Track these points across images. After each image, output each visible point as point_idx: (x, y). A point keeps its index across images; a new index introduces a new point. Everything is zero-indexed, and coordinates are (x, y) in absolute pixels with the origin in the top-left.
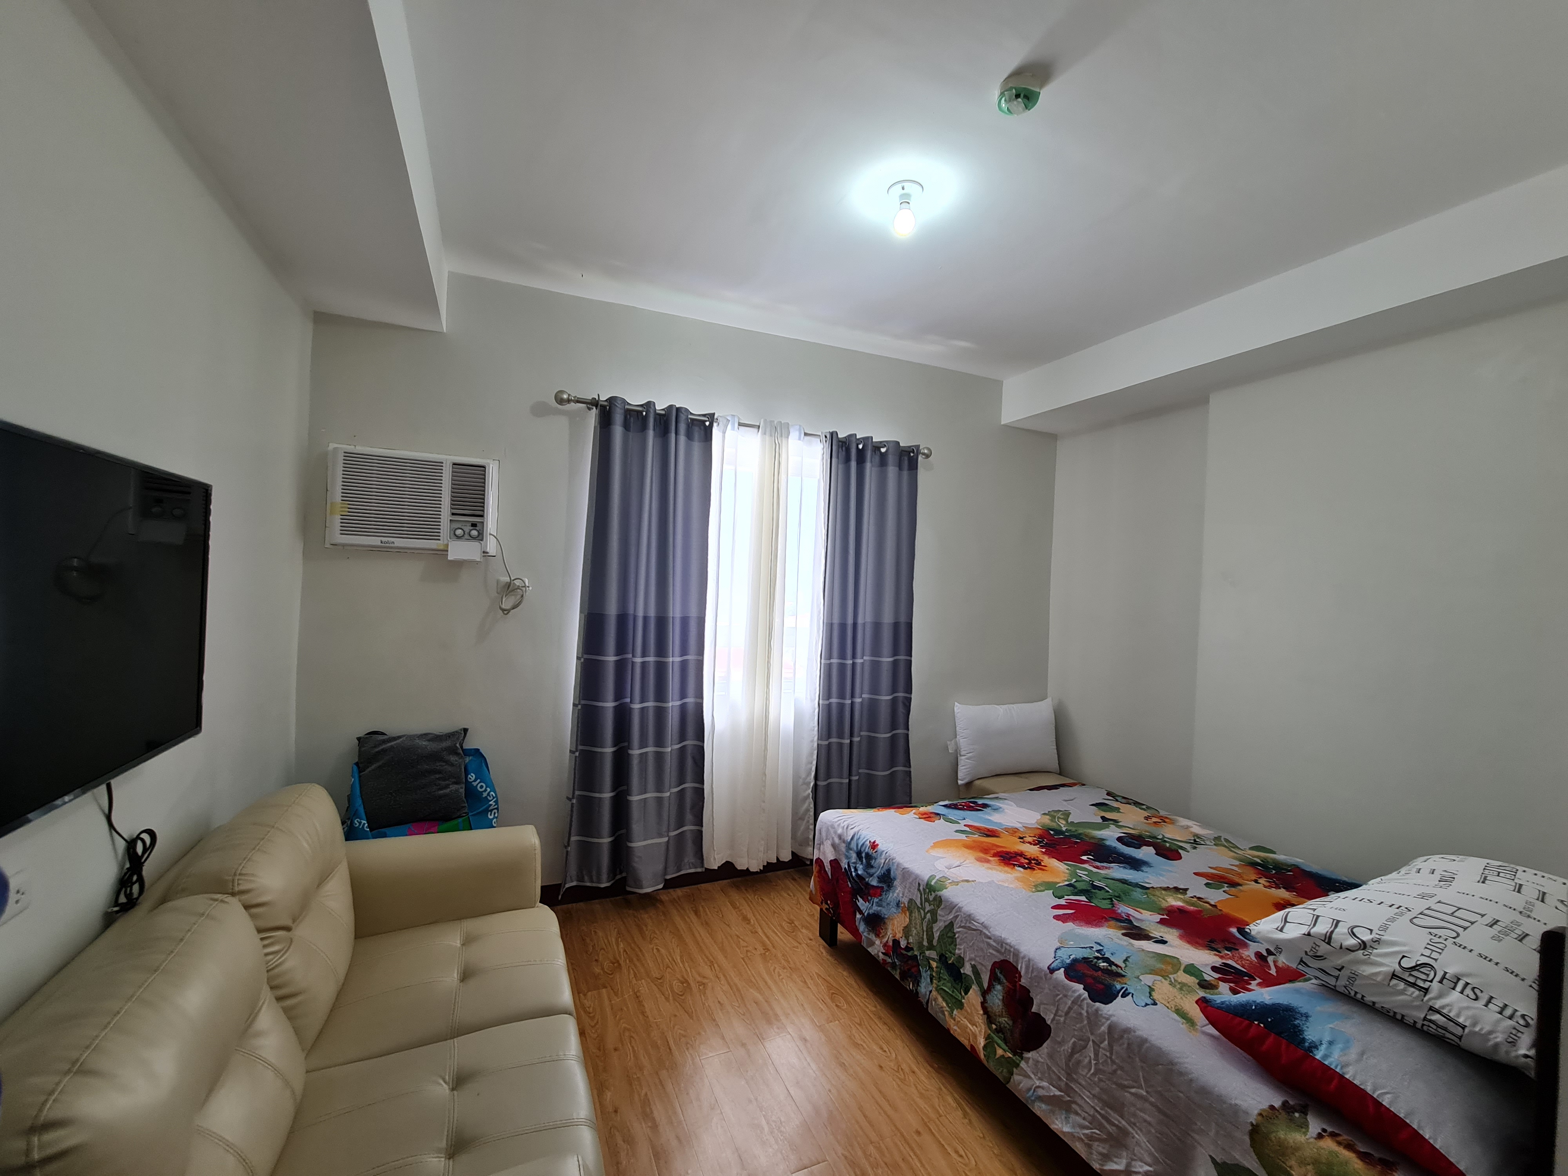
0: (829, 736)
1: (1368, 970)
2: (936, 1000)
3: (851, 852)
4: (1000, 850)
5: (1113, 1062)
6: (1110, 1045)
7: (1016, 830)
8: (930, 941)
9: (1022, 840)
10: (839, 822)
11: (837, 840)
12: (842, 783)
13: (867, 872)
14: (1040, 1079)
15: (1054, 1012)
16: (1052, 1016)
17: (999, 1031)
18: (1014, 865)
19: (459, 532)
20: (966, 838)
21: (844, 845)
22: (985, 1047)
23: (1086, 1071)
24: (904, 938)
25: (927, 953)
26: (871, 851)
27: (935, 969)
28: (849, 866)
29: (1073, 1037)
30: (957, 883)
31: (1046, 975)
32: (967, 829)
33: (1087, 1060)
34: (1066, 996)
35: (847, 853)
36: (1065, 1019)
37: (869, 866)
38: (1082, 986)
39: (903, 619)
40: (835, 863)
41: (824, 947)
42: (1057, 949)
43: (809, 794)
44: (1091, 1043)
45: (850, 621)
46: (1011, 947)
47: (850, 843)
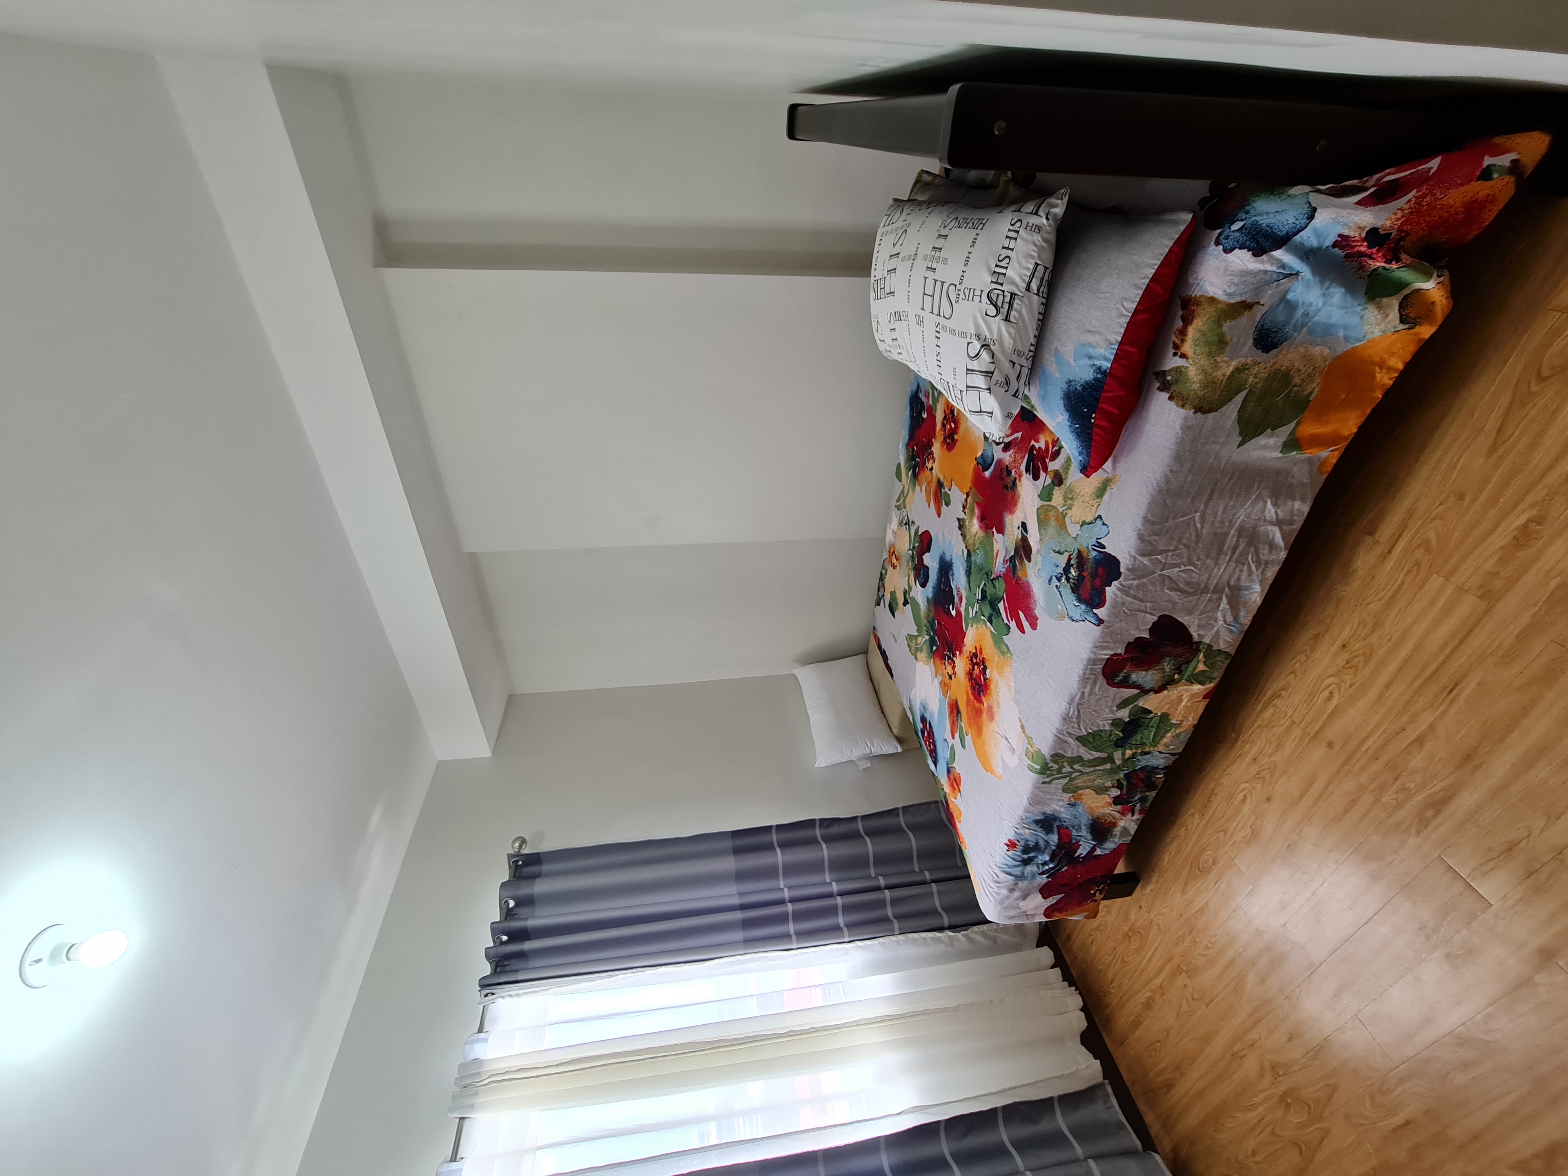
0: (885, 920)
1: (1008, 341)
2: (1167, 745)
3: (1026, 872)
4: (972, 698)
5: (1176, 548)
6: (1161, 552)
7: (942, 683)
8: (1104, 761)
9: (953, 676)
10: (993, 893)
11: (1017, 894)
12: (938, 892)
13: (1045, 849)
14: (1216, 620)
15: (1143, 614)
16: (1148, 615)
17: (1179, 670)
18: (985, 679)
20: (970, 735)
21: (1020, 883)
22: (1201, 683)
23: (1194, 575)
24: (1109, 793)
25: (1118, 762)
26: (1020, 848)
27: (1134, 751)
28: (1043, 873)
29: (1162, 591)
30: (1029, 739)
31: (1107, 627)
32: (957, 735)
33: (1183, 575)
34: (1123, 603)
35: (1029, 878)
36: (1148, 601)
37: (1036, 848)
38: (1107, 588)
39: (729, 844)
40: (1045, 892)
41: (1143, 888)
42: (1073, 620)
43: (963, 935)
44: (1164, 572)
45: (738, 915)
46: (1086, 669)
47: (1016, 876)
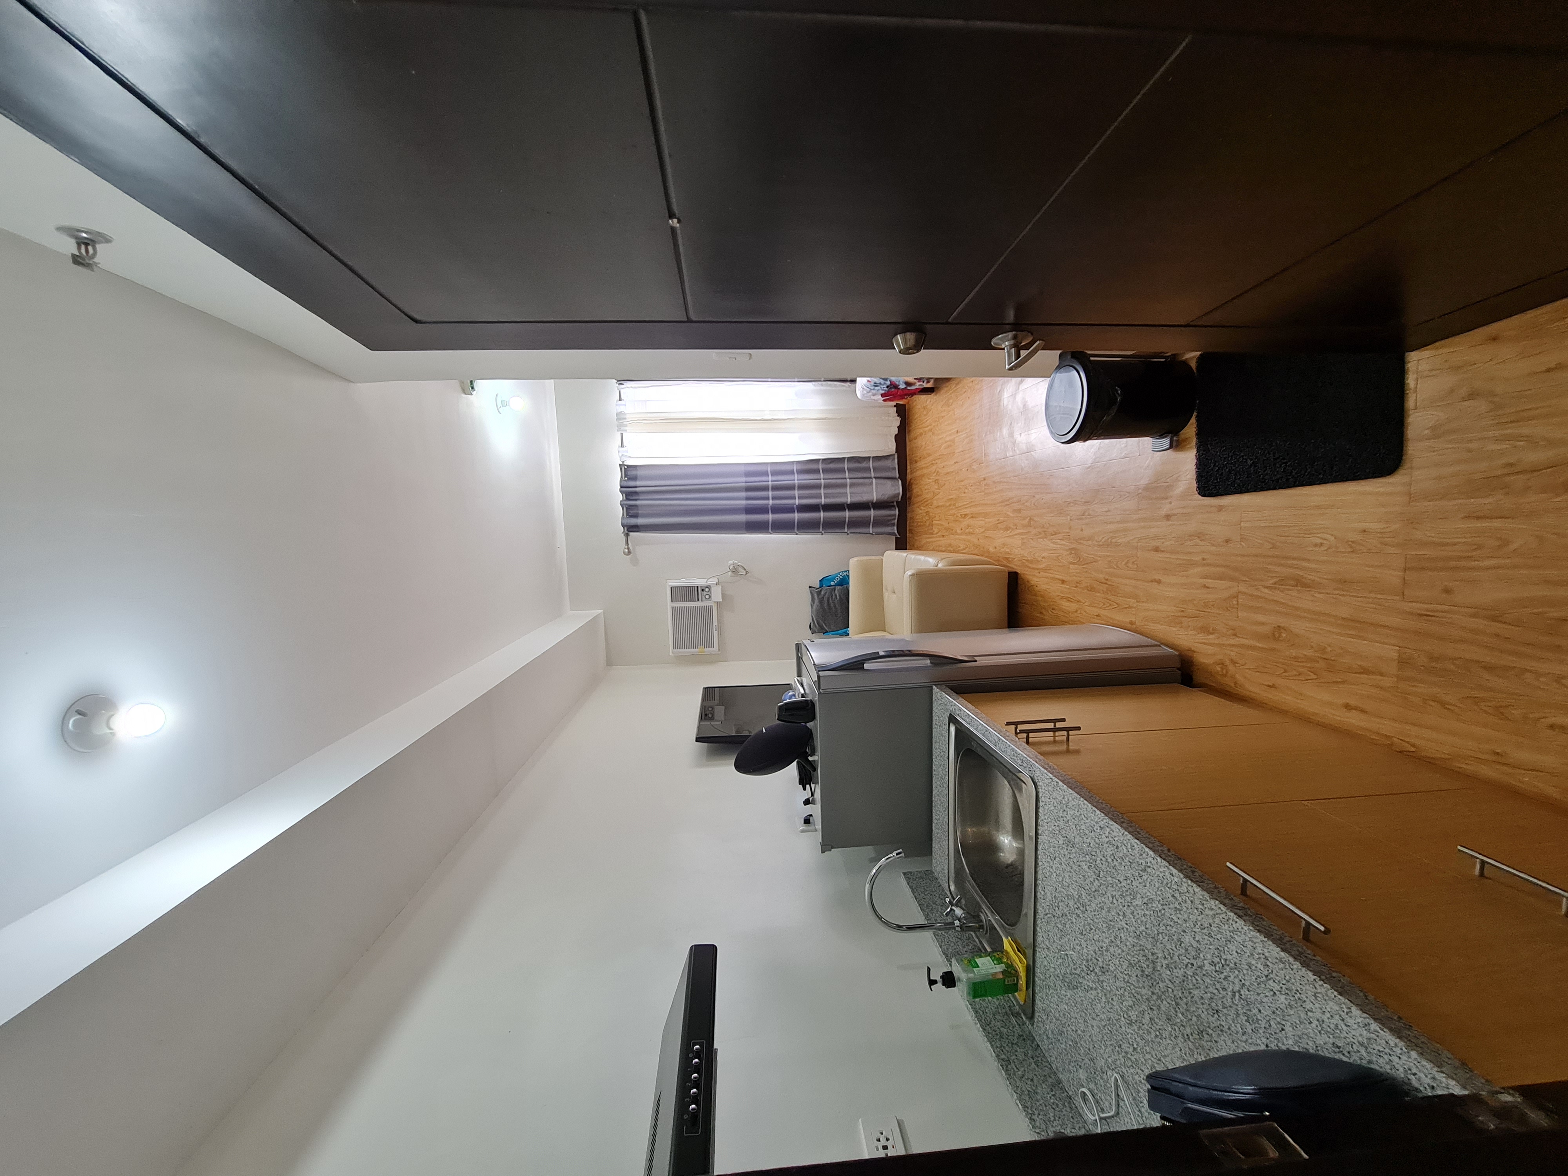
19: (707, 597)
